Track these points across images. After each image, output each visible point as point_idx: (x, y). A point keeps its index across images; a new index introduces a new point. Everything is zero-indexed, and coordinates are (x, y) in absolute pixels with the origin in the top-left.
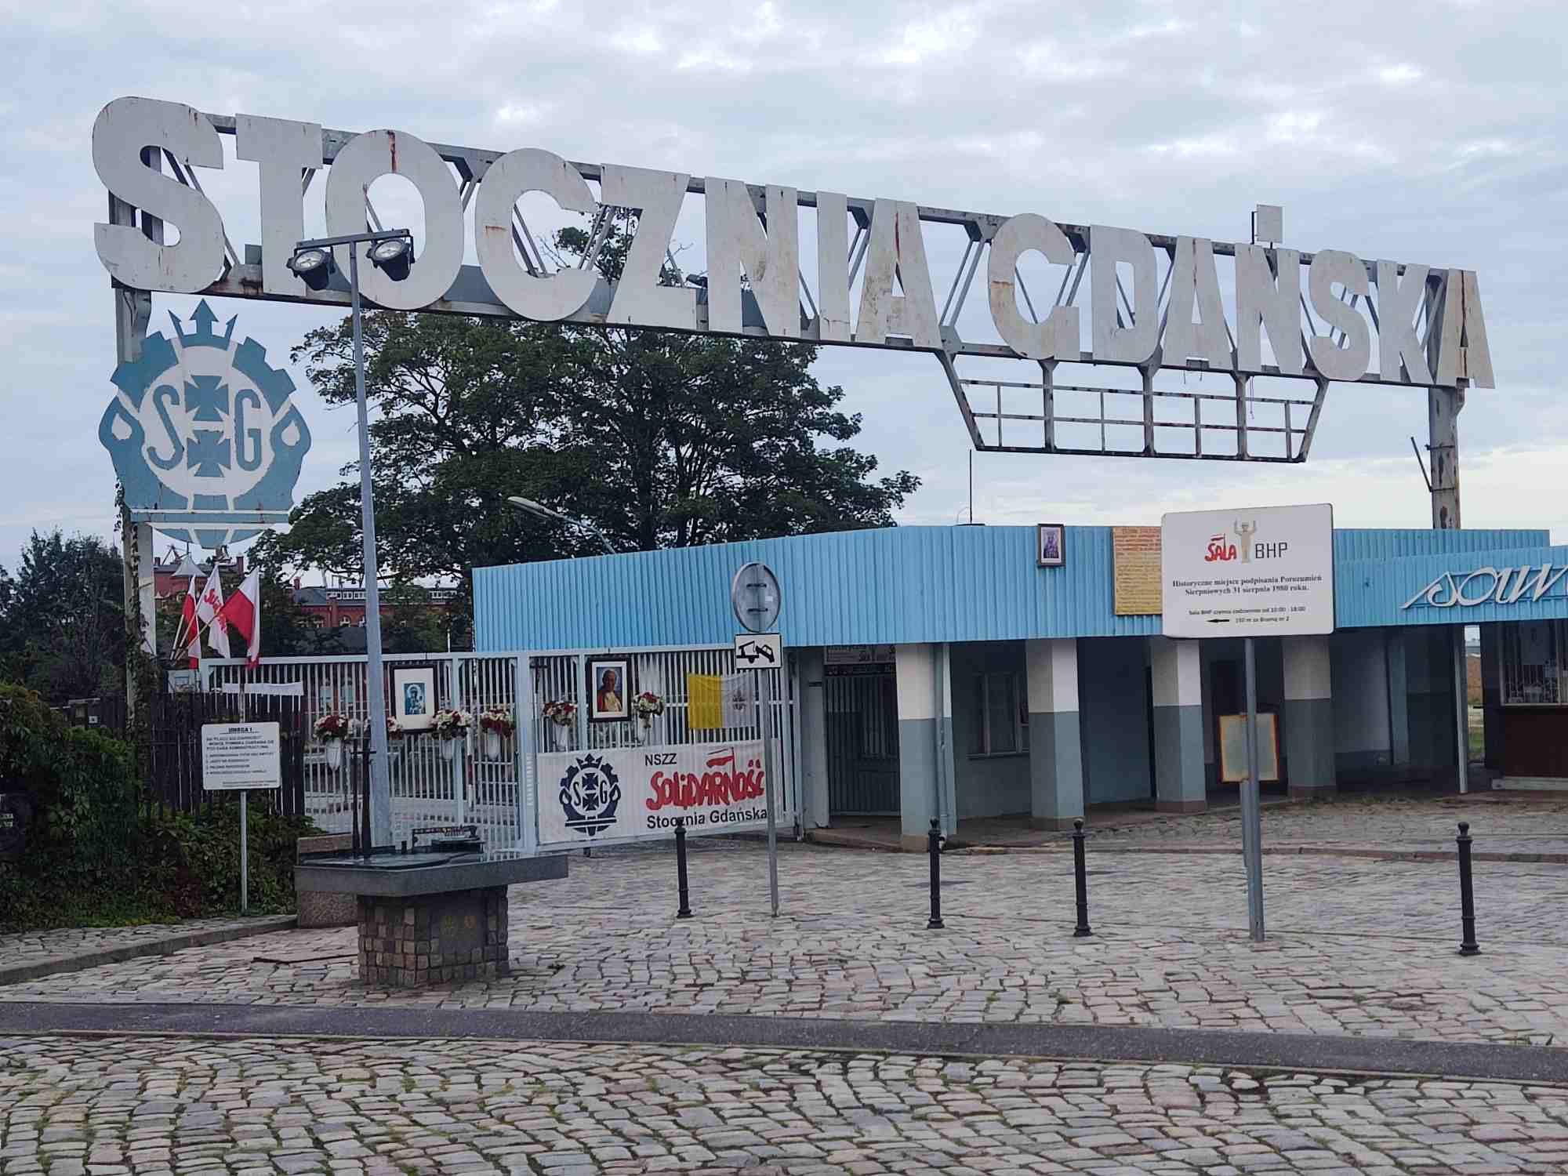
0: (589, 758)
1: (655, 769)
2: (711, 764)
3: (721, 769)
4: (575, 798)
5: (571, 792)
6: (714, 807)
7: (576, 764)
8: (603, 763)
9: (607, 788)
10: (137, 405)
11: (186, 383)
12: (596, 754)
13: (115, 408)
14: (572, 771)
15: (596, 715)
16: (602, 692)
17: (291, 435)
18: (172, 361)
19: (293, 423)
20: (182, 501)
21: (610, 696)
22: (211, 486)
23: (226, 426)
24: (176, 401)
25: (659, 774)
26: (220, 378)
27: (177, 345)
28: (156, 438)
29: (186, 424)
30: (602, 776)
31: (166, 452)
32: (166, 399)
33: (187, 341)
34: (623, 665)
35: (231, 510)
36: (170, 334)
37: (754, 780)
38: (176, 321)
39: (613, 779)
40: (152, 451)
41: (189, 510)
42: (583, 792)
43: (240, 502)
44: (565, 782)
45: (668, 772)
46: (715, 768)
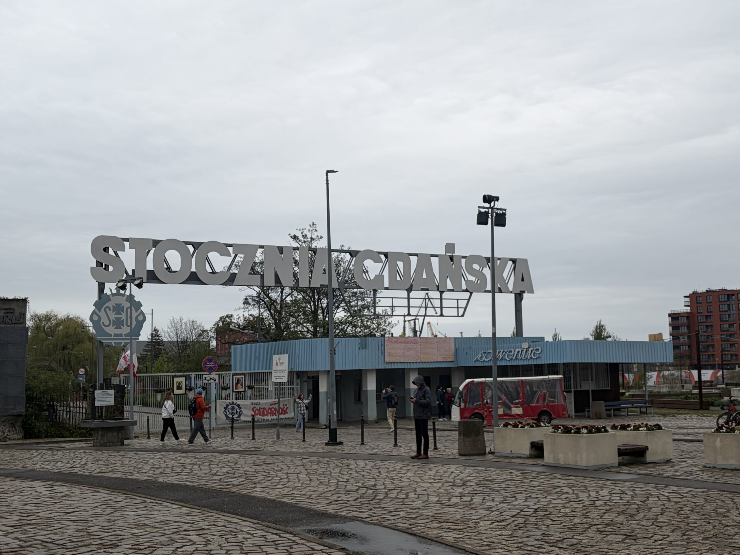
0: (233, 402)
1: (254, 406)
2: (271, 405)
3: (274, 406)
4: (228, 413)
5: (227, 411)
6: (272, 417)
7: (229, 404)
8: (238, 403)
9: (238, 410)
10: (100, 311)
11: (113, 306)
12: (235, 401)
13: (94, 312)
14: (227, 406)
15: (235, 390)
16: (237, 384)
17: (140, 318)
18: (110, 300)
19: (141, 315)
20: (111, 335)
21: (239, 385)
22: (118, 331)
23: (123, 316)
24: (110, 310)
25: (255, 407)
26: (121, 304)
27: (111, 297)
28: (105, 320)
29: (113, 316)
30: (236, 407)
31: (107, 323)
32: (107, 310)
33: (113, 295)
34: (243, 376)
35: (124, 337)
36: (109, 293)
37: (285, 409)
38: (111, 290)
39: (240, 408)
40: (103, 323)
41: (113, 337)
42: (230, 411)
43: (125, 335)
44: (225, 408)
45: (258, 407)
46: (272, 406)
